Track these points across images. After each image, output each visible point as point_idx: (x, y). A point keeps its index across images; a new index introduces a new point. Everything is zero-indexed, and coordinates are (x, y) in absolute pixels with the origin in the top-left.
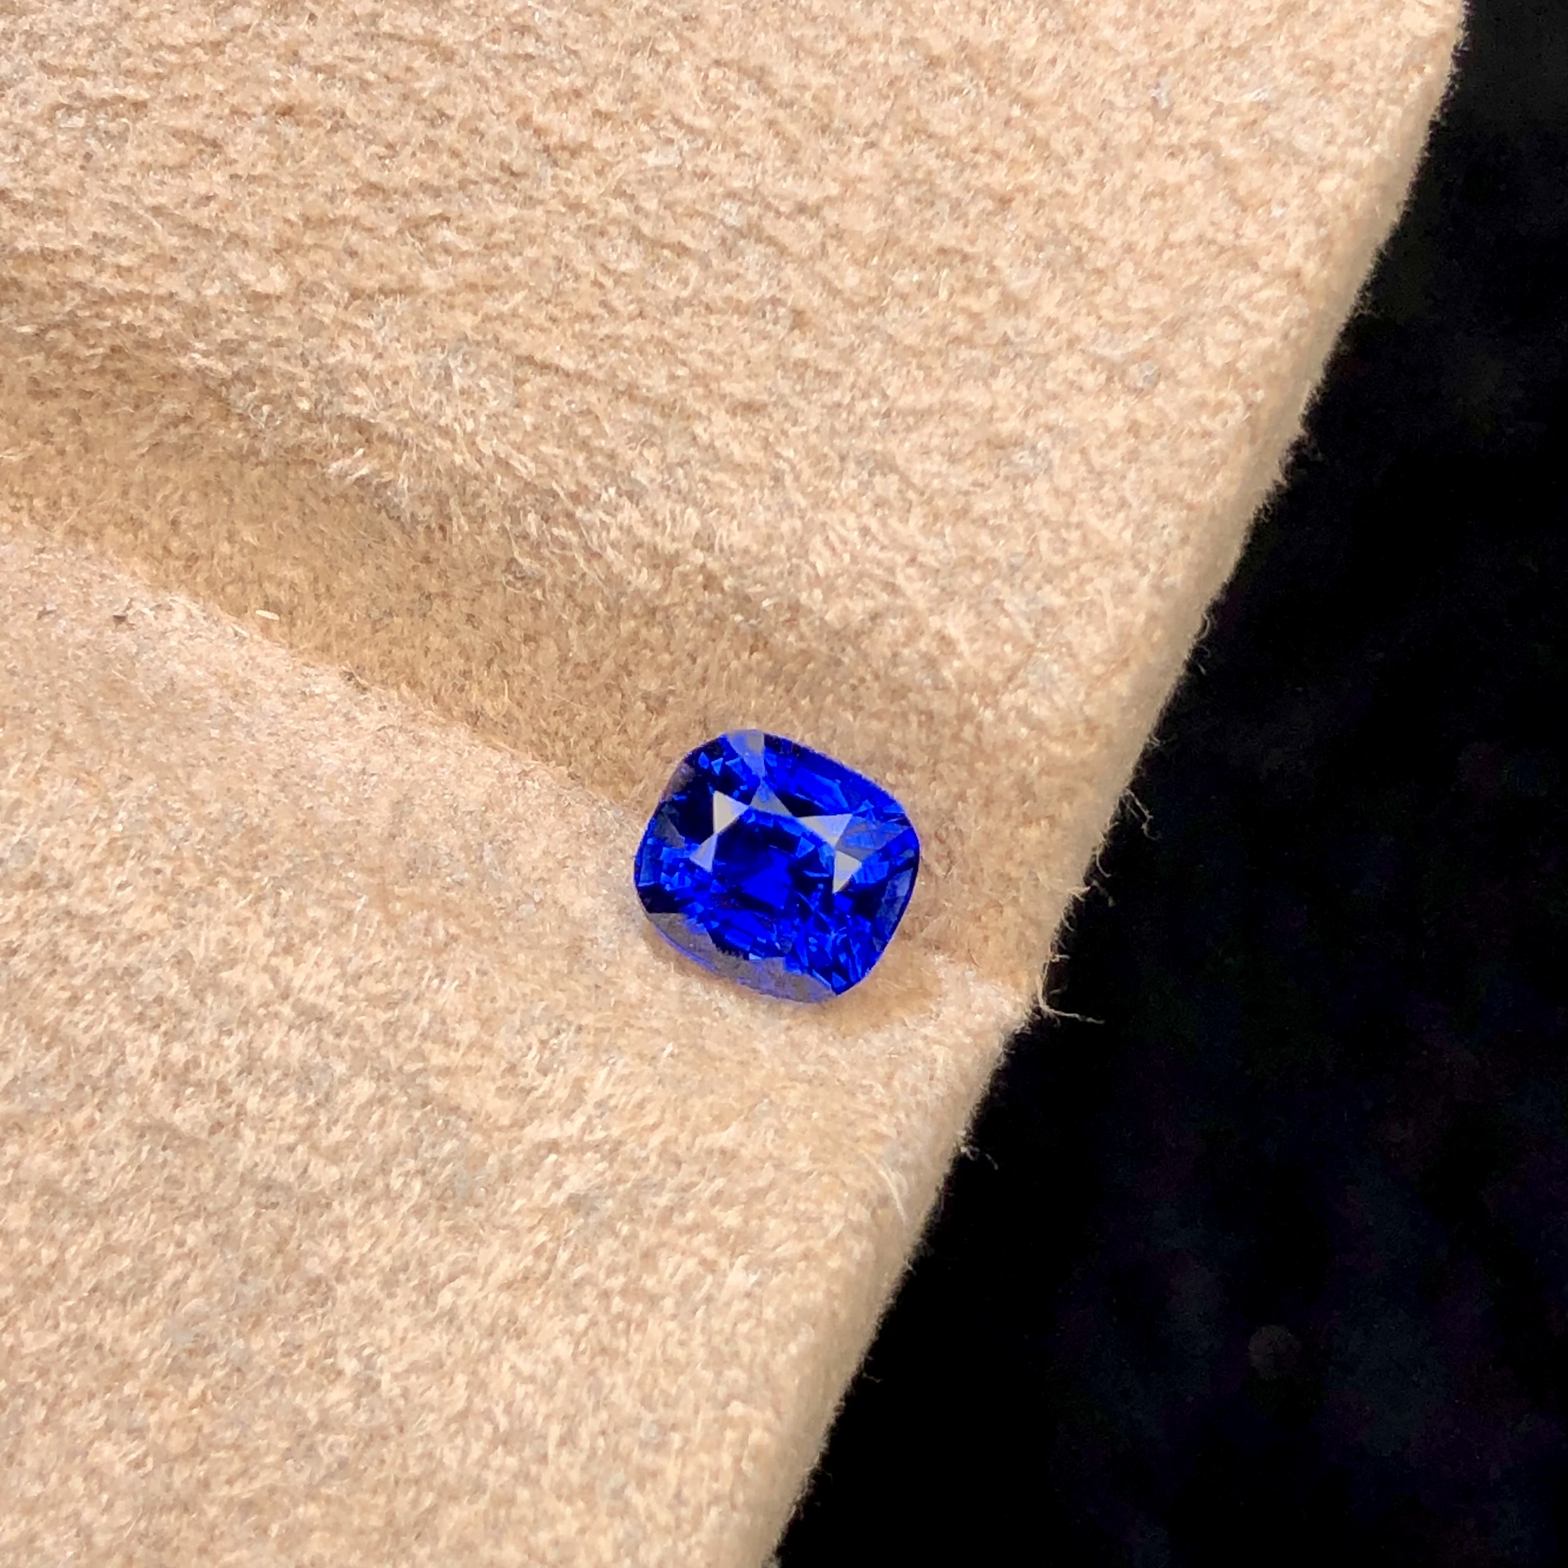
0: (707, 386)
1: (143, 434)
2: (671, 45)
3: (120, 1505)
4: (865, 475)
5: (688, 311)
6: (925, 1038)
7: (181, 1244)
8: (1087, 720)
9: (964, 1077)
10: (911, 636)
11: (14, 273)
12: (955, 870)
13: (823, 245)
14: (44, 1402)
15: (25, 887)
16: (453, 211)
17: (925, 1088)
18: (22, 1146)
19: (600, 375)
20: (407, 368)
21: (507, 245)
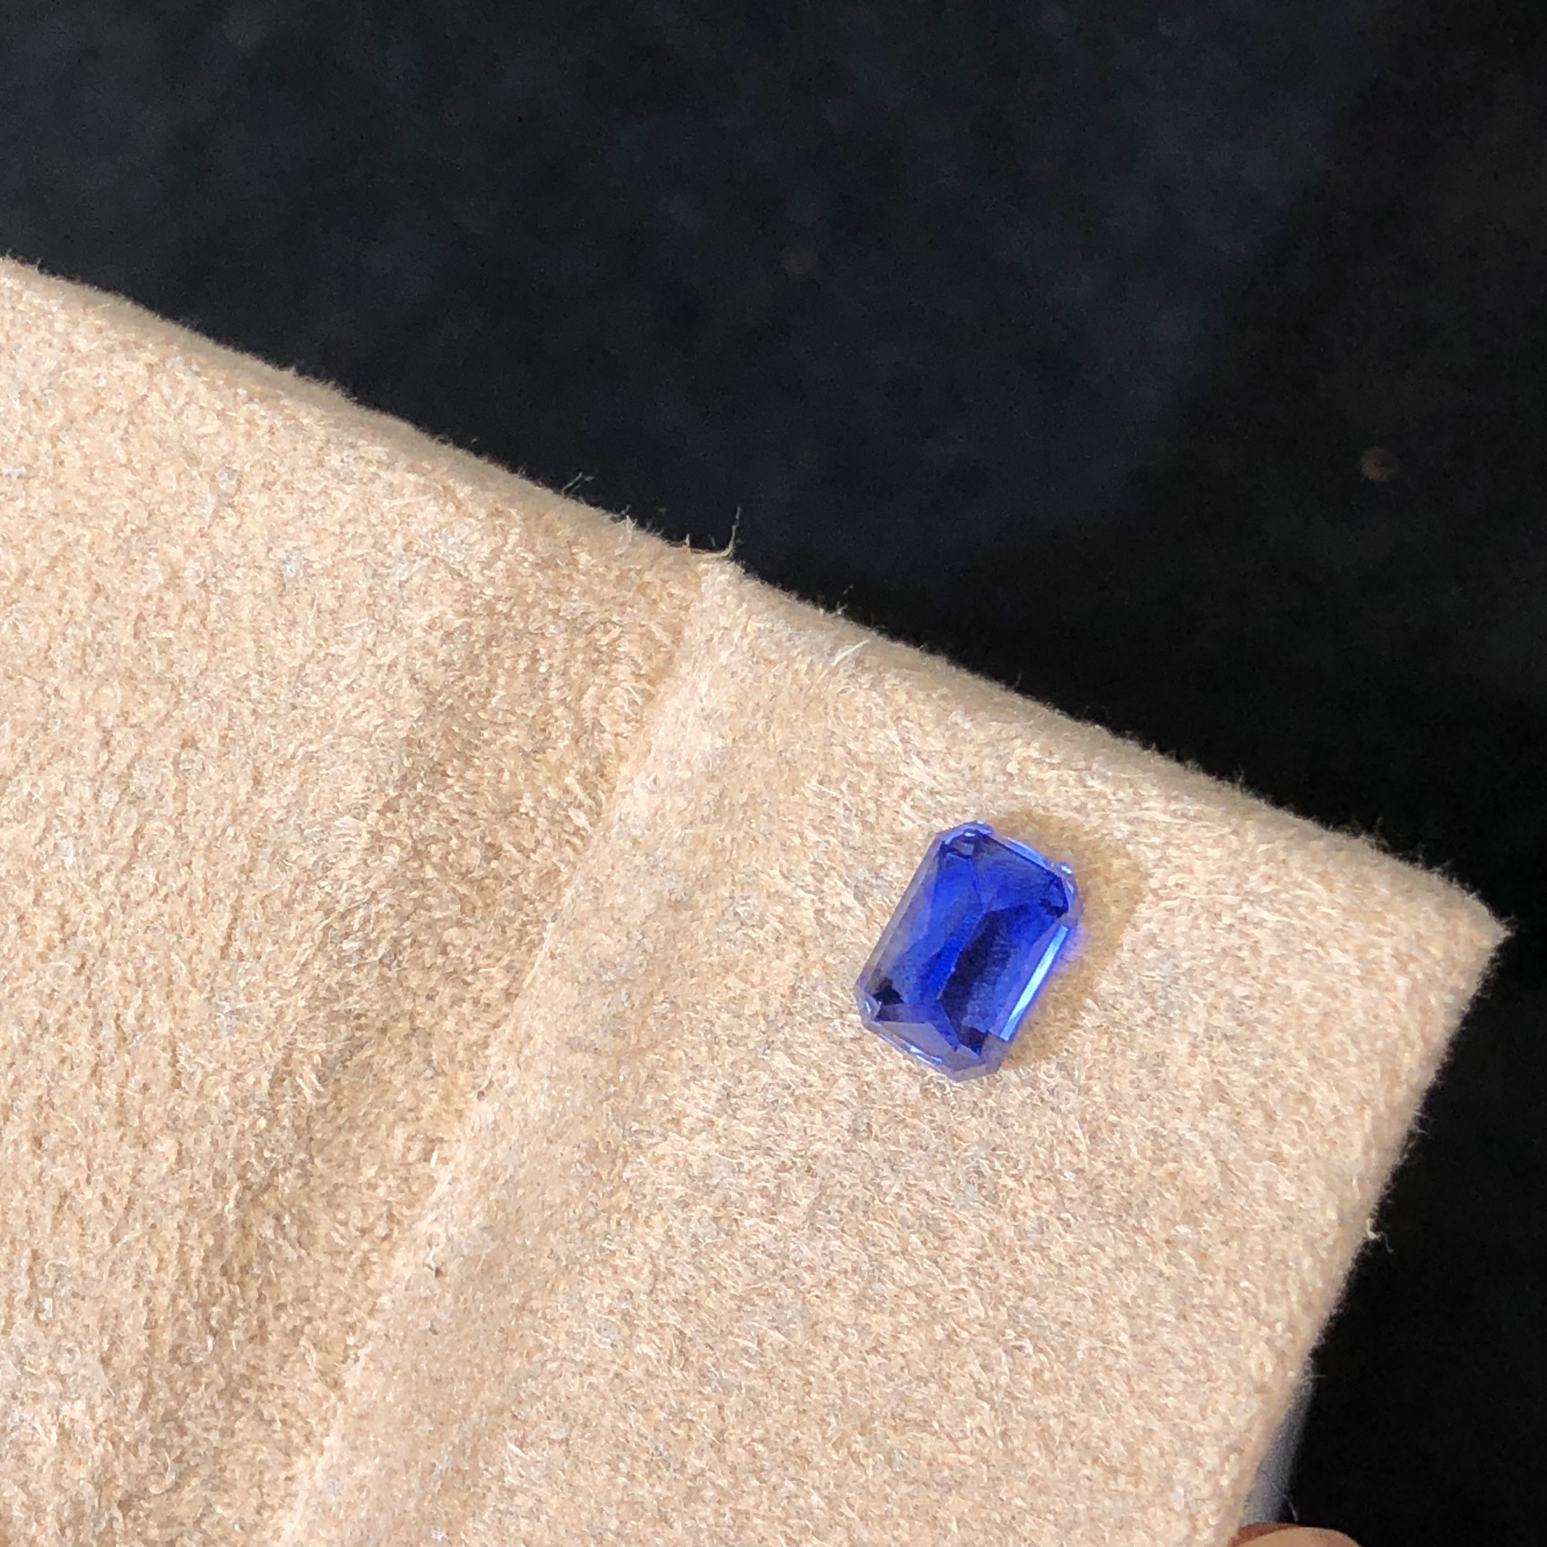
0: (242, 813)
1: (291, 1254)
3: (1097, 1238)
4: (308, 689)
5: (184, 829)
6: (741, 637)
7: (899, 1197)
8: (491, 515)
9: (773, 607)
10: (429, 651)
11: (166, 1351)
12: (615, 619)
13: (132, 726)
14: (1021, 1299)
15: (632, 1326)
16: (113, 1011)
17: (778, 635)
18: (829, 1321)
19: (234, 895)
20: (232, 1044)
21: (137, 969)
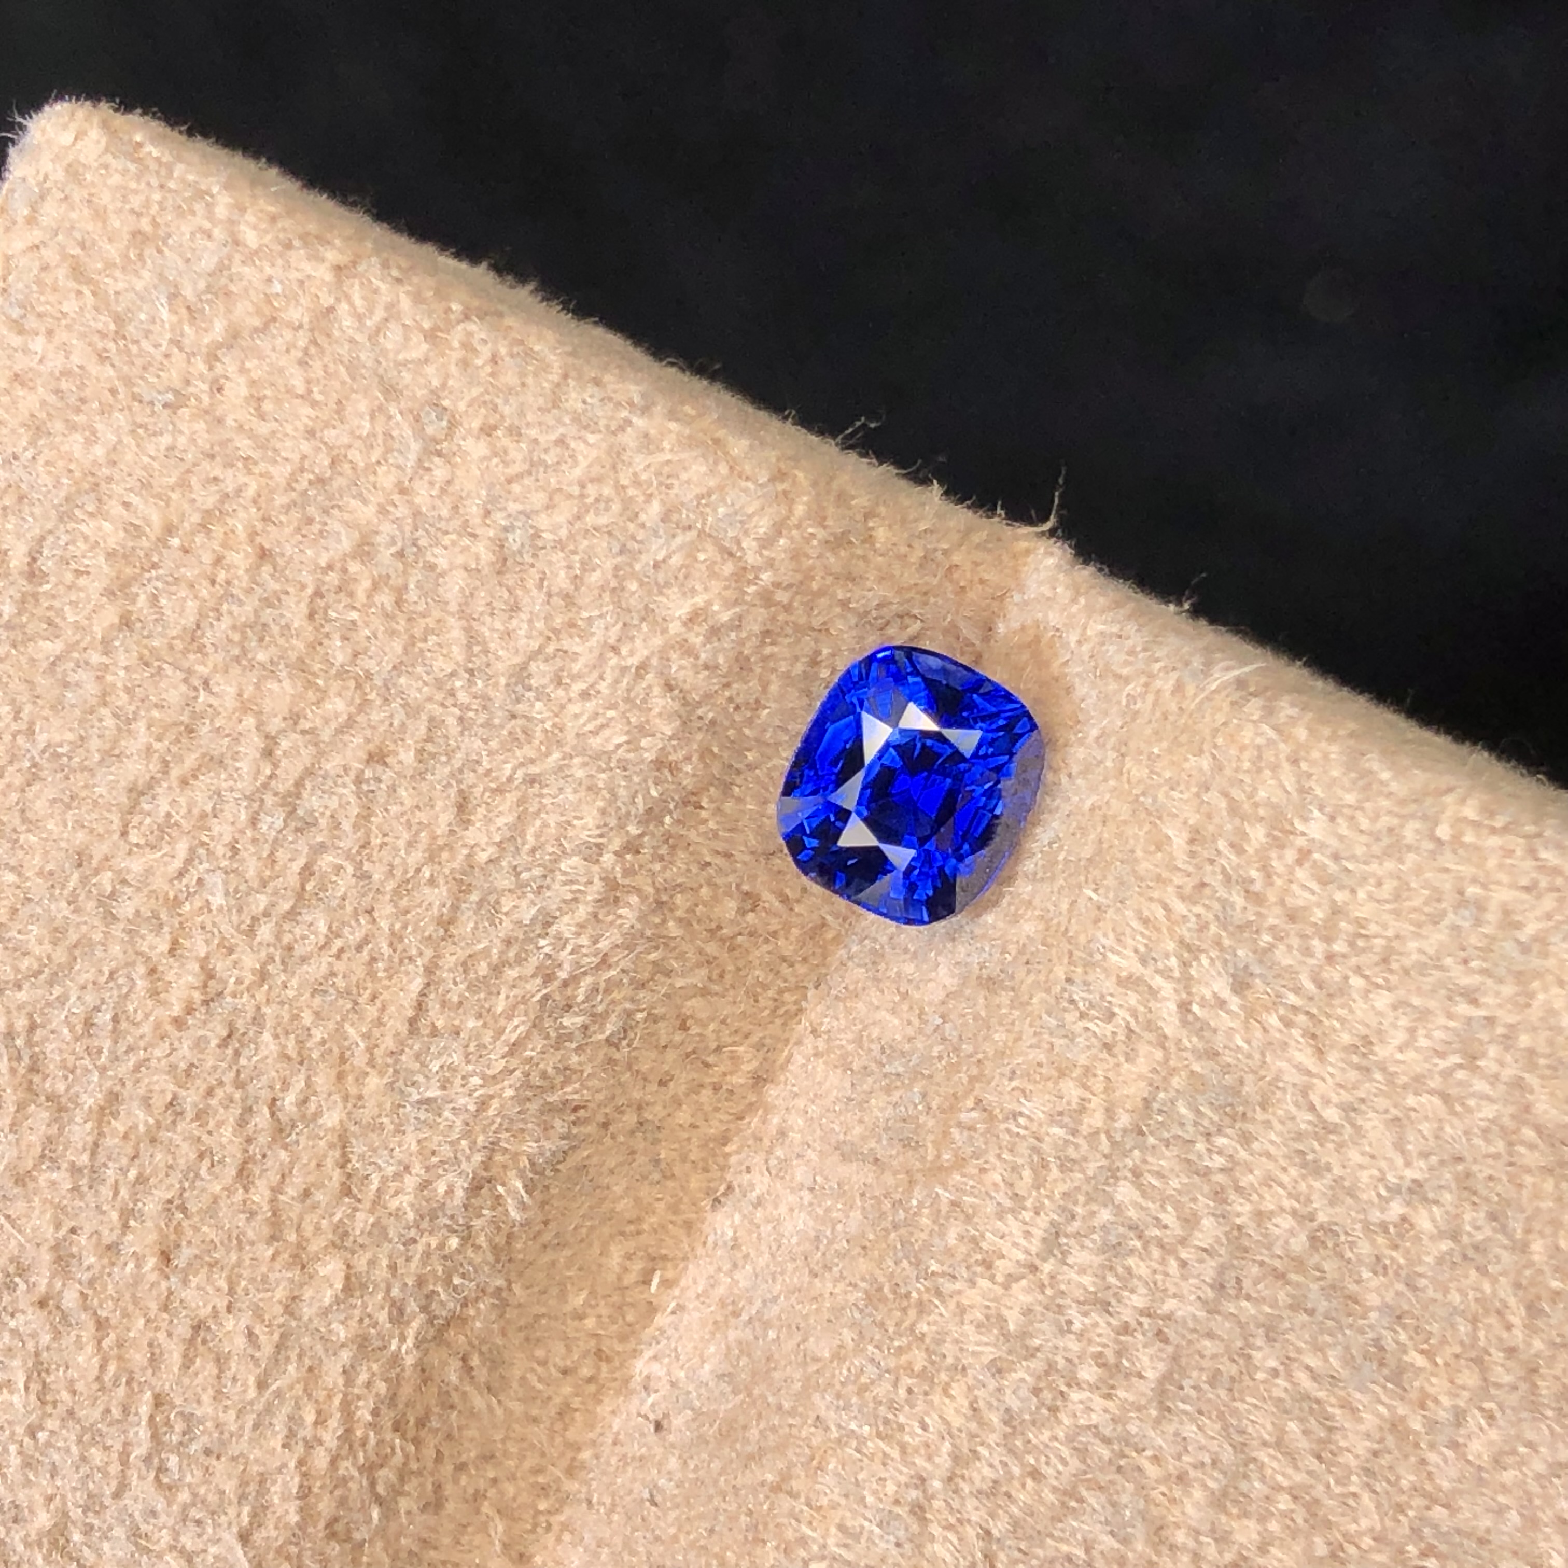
0: (441, 849)
1: (478, 1402)
2: (106, 879)
3: (1530, 1435)
4: (531, 695)
5: (367, 866)
6: (1079, 642)
7: (1275, 1373)
8: (772, 480)
9: (1118, 605)
10: (689, 651)
11: (321, 1525)
12: (916, 611)
14: (1428, 1508)
15: (924, 1521)
16: (265, 1094)
17: (1130, 642)
18: (1177, 1526)
19: (429, 953)
20: (419, 1142)
21: (300, 1043)
